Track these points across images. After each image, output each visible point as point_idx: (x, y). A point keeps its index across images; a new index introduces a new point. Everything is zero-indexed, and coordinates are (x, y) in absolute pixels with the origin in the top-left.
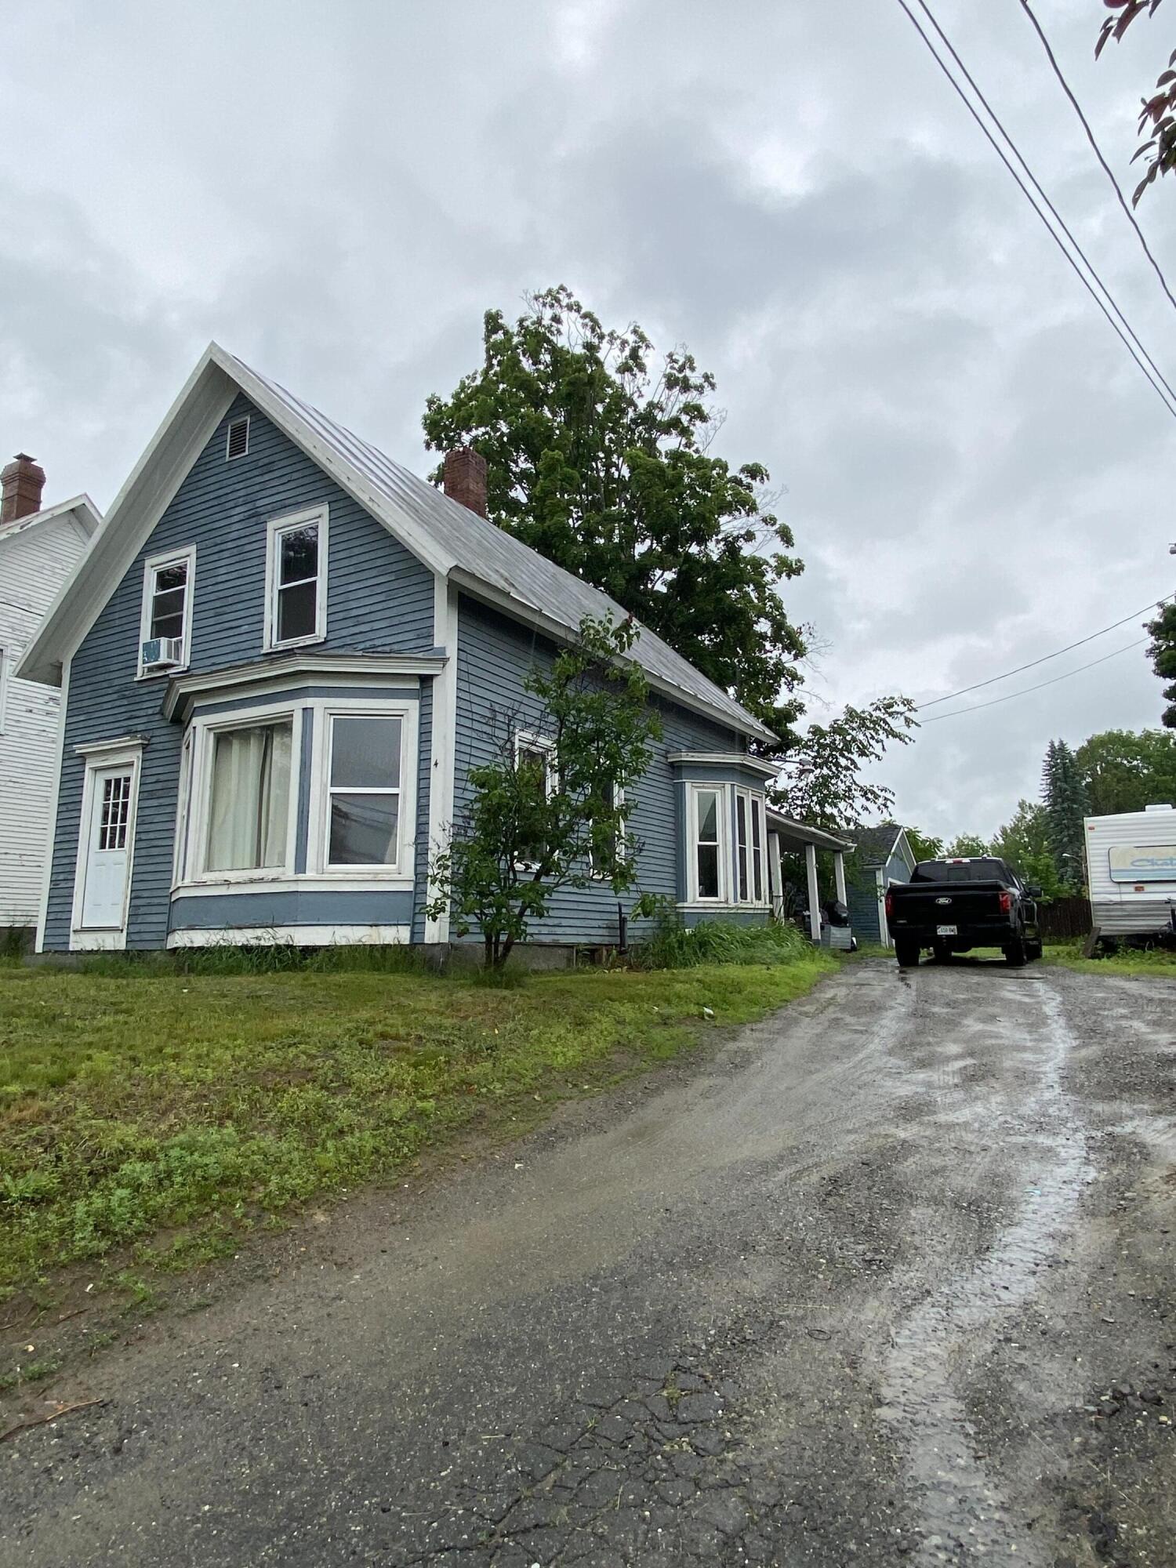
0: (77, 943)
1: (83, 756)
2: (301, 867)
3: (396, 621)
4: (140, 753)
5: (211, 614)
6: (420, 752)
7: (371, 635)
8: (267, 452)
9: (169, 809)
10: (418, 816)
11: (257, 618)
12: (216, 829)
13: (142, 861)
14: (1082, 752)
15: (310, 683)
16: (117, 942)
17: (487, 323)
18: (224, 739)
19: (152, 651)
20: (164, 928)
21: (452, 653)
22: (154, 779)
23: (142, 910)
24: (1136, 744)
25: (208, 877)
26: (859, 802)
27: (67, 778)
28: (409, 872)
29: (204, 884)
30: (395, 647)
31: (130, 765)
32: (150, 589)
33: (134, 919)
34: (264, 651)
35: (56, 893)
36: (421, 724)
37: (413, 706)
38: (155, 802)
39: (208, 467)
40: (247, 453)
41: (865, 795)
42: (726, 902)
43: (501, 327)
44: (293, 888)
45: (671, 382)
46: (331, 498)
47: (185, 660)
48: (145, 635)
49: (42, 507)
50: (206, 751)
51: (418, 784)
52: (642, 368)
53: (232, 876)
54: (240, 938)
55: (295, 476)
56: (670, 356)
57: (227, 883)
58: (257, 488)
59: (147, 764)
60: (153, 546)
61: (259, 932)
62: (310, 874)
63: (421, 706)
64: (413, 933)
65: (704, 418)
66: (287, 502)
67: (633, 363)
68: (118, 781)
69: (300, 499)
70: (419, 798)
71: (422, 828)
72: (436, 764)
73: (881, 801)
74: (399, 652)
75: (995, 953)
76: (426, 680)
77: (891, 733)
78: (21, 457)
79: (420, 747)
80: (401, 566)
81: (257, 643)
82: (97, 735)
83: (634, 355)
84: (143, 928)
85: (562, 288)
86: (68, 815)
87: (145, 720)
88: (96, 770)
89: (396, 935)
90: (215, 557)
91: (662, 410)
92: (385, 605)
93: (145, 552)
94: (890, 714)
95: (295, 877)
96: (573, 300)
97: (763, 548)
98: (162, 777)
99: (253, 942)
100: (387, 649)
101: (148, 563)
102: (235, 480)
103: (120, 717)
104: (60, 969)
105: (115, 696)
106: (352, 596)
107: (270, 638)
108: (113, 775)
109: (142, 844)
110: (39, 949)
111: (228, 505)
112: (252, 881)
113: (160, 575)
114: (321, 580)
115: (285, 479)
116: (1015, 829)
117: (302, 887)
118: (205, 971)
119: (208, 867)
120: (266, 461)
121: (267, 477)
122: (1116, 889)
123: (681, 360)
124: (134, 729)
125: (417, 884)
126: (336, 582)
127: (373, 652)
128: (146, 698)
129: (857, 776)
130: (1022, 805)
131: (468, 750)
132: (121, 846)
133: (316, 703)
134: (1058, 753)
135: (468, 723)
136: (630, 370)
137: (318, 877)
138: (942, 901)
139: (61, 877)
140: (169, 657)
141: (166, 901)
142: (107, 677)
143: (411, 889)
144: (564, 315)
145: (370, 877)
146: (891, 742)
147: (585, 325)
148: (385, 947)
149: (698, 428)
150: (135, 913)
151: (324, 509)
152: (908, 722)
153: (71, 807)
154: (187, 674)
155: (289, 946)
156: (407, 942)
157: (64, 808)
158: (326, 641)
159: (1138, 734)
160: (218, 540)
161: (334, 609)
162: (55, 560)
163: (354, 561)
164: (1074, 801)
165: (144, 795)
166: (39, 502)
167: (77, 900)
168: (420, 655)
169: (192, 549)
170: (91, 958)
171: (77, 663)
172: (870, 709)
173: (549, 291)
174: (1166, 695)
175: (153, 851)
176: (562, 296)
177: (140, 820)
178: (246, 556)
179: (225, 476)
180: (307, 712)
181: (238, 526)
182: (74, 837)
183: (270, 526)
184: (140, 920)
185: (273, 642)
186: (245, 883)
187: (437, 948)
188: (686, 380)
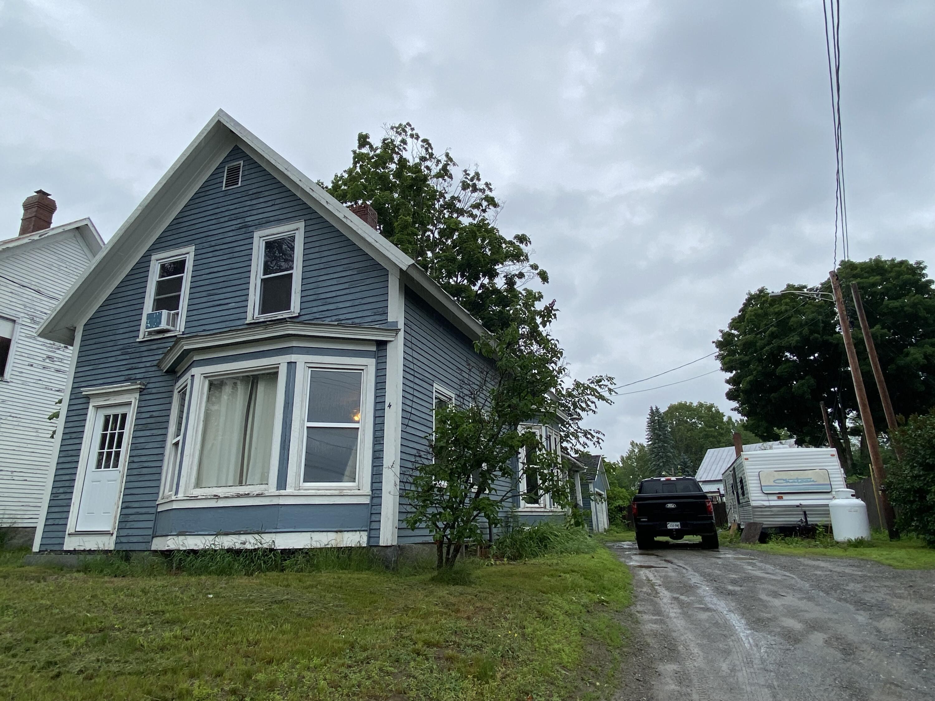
0: (70, 544)
1: (88, 397)
2: (282, 483)
3: (357, 302)
4: (137, 395)
5: (204, 294)
6: (376, 397)
8: (256, 185)
9: (159, 438)
10: (374, 445)
11: (243, 298)
12: (205, 452)
13: (133, 478)
15: (295, 344)
16: (109, 543)
17: (359, 140)
18: (217, 384)
19: (154, 319)
20: (150, 532)
21: (401, 325)
22: (148, 415)
23: (132, 518)
24: (694, 410)
25: (198, 492)
26: (583, 439)
27: (71, 413)
28: (367, 489)
29: (195, 498)
31: (129, 404)
32: (154, 276)
33: (123, 525)
34: (247, 322)
35: (55, 503)
36: (377, 376)
37: (371, 363)
38: (148, 433)
39: (208, 193)
40: (240, 185)
41: (585, 435)
42: (545, 507)
43: (369, 143)
44: (275, 501)
45: (465, 186)
46: (308, 217)
47: (181, 326)
48: (148, 306)
49: (52, 226)
50: (202, 393)
51: (375, 420)
52: (451, 177)
53: (220, 492)
54: (227, 542)
55: (278, 201)
57: (217, 497)
58: (247, 208)
59: (143, 404)
60: (157, 246)
61: (243, 538)
62: (289, 490)
63: (377, 363)
64: (369, 537)
65: (495, 205)
66: (272, 219)
67: (444, 173)
68: (116, 417)
69: (283, 217)
70: (375, 431)
71: (377, 455)
72: (390, 406)
73: (595, 439)
74: (361, 324)
76: (382, 345)
77: (601, 397)
78: (40, 192)
79: (376, 393)
80: (362, 265)
81: (242, 315)
82: (100, 382)
83: (445, 168)
84: (130, 532)
85: (409, 124)
86: (71, 442)
87: (144, 370)
88: (98, 408)
89: (357, 539)
90: (210, 255)
91: (460, 201)
92: (347, 291)
93: (153, 250)
94: (600, 386)
95: (277, 493)
96: (414, 132)
98: (154, 414)
99: (238, 546)
100: (350, 322)
101: (154, 257)
102: (229, 203)
103: (122, 368)
104: (61, 568)
105: (119, 353)
106: (321, 284)
107: (254, 312)
108: (112, 412)
109: (135, 465)
110: (36, 548)
111: (222, 220)
112: (239, 496)
113: (163, 267)
114: (297, 273)
115: (270, 204)
116: (629, 458)
117: (282, 501)
119: (198, 485)
120: (255, 191)
121: (254, 202)
122: (766, 498)
123: (472, 174)
124: (133, 377)
125: (372, 498)
126: (308, 275)
127: (344, 323)
128: (146, 354)
131: (411, 397)
132: (116, 465)
133: (300, 359)
134: (654, 413)
135: (411, 378)
136: (442, 177)
137: (296, 492)
138: (670, 506)
139: (61, 490)
140: (168, 324)
141: (153, 510)
142: (112, 338)
143: (368, 502)
144: (409, 140)
145: (336, 492)
146: (600, 403)
147: (422, 146)
148: (350, 549)
149: (491, 211)
150: (124, 521)
151: (301, 225)
152: (610, 390)
153: (74, 435)
154: (188, 336)
155: (271, 550)
156: (365, 545)
157: (68, 436)
158: (299, 315)
160: (213, 243)
161: (305, 293)
162: (62, 261)
163: (323, 260)
164: (665, 442)
165: (138, 428)
166: (50, 223)
167: (74, 509)
168: (377, 326)
169: (192, 249)
170: (89, 557)
171: (88, 327)
172: (588, 383)
173: (400, 125)
174: (728, 382)
175: (144, 471)
176: (408, 129)
177: (134, 447)
178: (236, 255)
179: (221, 200)
180: (291, 365)
181: (231, 234)
182: (75, 459)
183: (257, 235)
184: (129, 525)
185: (256, 315)
186: (233, 497)
187: (389, 549)
188: (474, 185)
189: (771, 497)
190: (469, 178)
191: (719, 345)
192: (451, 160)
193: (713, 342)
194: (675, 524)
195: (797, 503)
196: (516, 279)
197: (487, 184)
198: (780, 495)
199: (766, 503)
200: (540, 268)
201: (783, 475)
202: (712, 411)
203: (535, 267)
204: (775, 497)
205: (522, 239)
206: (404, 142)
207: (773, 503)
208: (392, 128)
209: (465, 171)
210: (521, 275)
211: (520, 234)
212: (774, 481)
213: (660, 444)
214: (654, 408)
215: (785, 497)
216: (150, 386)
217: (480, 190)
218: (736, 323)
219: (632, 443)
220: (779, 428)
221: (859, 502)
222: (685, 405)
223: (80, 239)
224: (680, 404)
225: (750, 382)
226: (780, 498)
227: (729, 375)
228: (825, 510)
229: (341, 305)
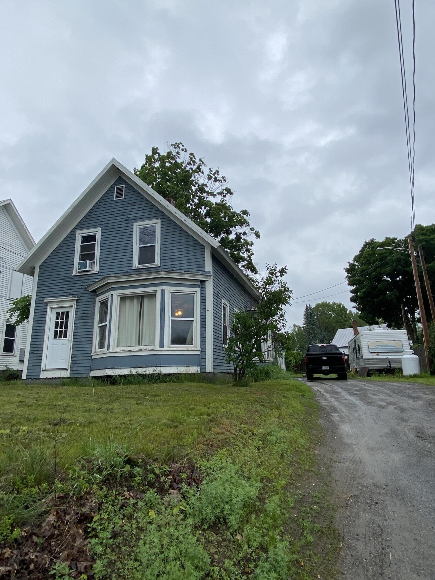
0: (43, 375)
1: (46, 303)
2: (162, 345)
3: (190, 261)
4: (75, 303)
5: (108, 253)
6: (201, 306)
7: (179, 265)
8: (133, 199)
9: (90, 324)
10: (201, 328)
11: (130, 256)
13: (77, 343)
14: (315, 308)
15: (164, 281)
16: (67, 374)
17: (152, 151)
18: (123, 299)
19: (82, 265)
20: (88, 369)
21: (212, 273)
22: (82, 312)
23: (77, 362)
24: (331, 307)
25: (118, 349)
27: (37, 311)
28: (199, 348)
30: (190, 270)
31: (72, 307)
32: (78, 243)
33: (73, 365)
34: (133, 268)
35: (32, 355)
36: (201, 297)
37: (198, 290)
38: (83, 321)
39: (106, 200)
40: (124, 198)
43: (158, 153)
44: (159, 353)
45: (210, 178)
46: (162, 217)
47: (96, 268)
48: (77, 258)
50: (117, 302)
51: (201, 317)
53: (132, 349)
55: (145, 208)
57: (130, 351)
58: (128, 211)
59: (78, 307)
60: (80, 226)
61: (144, 369)
62: (165, 348)
63: (201, 291)
64: (201, 369)
65: (231, 193)
66: (142, 217)
67: (199, 170)
68: (63, 313)
69: (148, 216)
70: (201, 322)
71: (203, 332)
72: (208, 311)
74: (191, 272)
76: (203, 282)
79: (201, 304)
80: (191, 243)
81: (130, 265)
82: (53, 295)
83: (199, 167)
84: (78, 368)
85: (181, 143)
86: (39, 325)
87: (78, 290)
89: (194, 370)
90: (111, 233)
93: (77, 228)
95: (160, 349)
96: (184, 148)
98: (85, 312)
99: (143, 373)
101: (78, 232)
102: (118, 206)
103: (65, 289)
105: (62, 281)
106: (171, 251)
107: (135, 263)
108: (60, 310)
109: (77, 337)
110: (25, 377)
111: (115, 215)
112: (141, 351)
113: (83, 237)
114: (158, 245)
115: (141, 209)
117: (163, 353)
119: (118, 346)
120: (132, 201)
121: (132, 207)
122: (370, 355)
124: (72, 293)
125: (201, 352)
126: (164, 246)
127: (187, 272)
128: (78, 282)
132: (65, 336)
133: (166, 288)
137: (168, 349)
138: (324, 358)
139: (36, 349)
140: (90, 268)
141: (89, 358)
142: (57, 273)
143: (199, 353)
144: (181, 152)
145: (186, 349)
148: (193, 374)
150: (73, 363)
151: (159, 221)
153: (40, 322)
155: (160, 374)
156: (199, 372)
158: (160, 266)
159: (331, 303)
160: (111, 227)
161: (163, 255)
163: (171, 239)
165: (76, 319)
167: (44, 358)
168: (200, 273)
169: (99, 229)
171: (41, 267)
173: (176, 143)
174: (351, 292)
175: (83, 339)
176: (180, 146)
177: (76, 328)
178: (124, 234)
179: (114, 205)
180: (163, 291)
181: (120, 223)
182: (42, 334)
183: (135, 224)
184: (76, 365)
185: (137, 265)
186: (138, 351)
187: (210, 374)
188: (216, 178)
189: (373, 355)
190: (213, 173)
191: (348, 271)
192: (203, 163)
193: (344, 269)
194: (326, 367)
195: (386, 357)
196: (242, 236)
197: (223, 177)
198: (378, 353)
199: (371, 357)
200: (255, 230)
201: (380, 343)
202: (341, 307)
203: (252, 229)
204: (375, 354)
205: (245, 212)
206: (178, 153)
207: (374, 357)
208: (172, 145)
209: (210, 169)
210: (244, 234)
211: (244, 210)
212: (375, 347)
213: (311, 326)
214: (308, 306)
215: (380, 354)
216: (81, 298)
217: (219, 181)
218: (357, 258)
219: (294, 326)
220: (378, 318)
221: (416, 356)
222: (326, 304)
223: (5, 211)
224: (323, 303)
225: (364, 293)
226: (378, 355)
227: (352, 288)
228: (399, 361)
229: (181, 262)
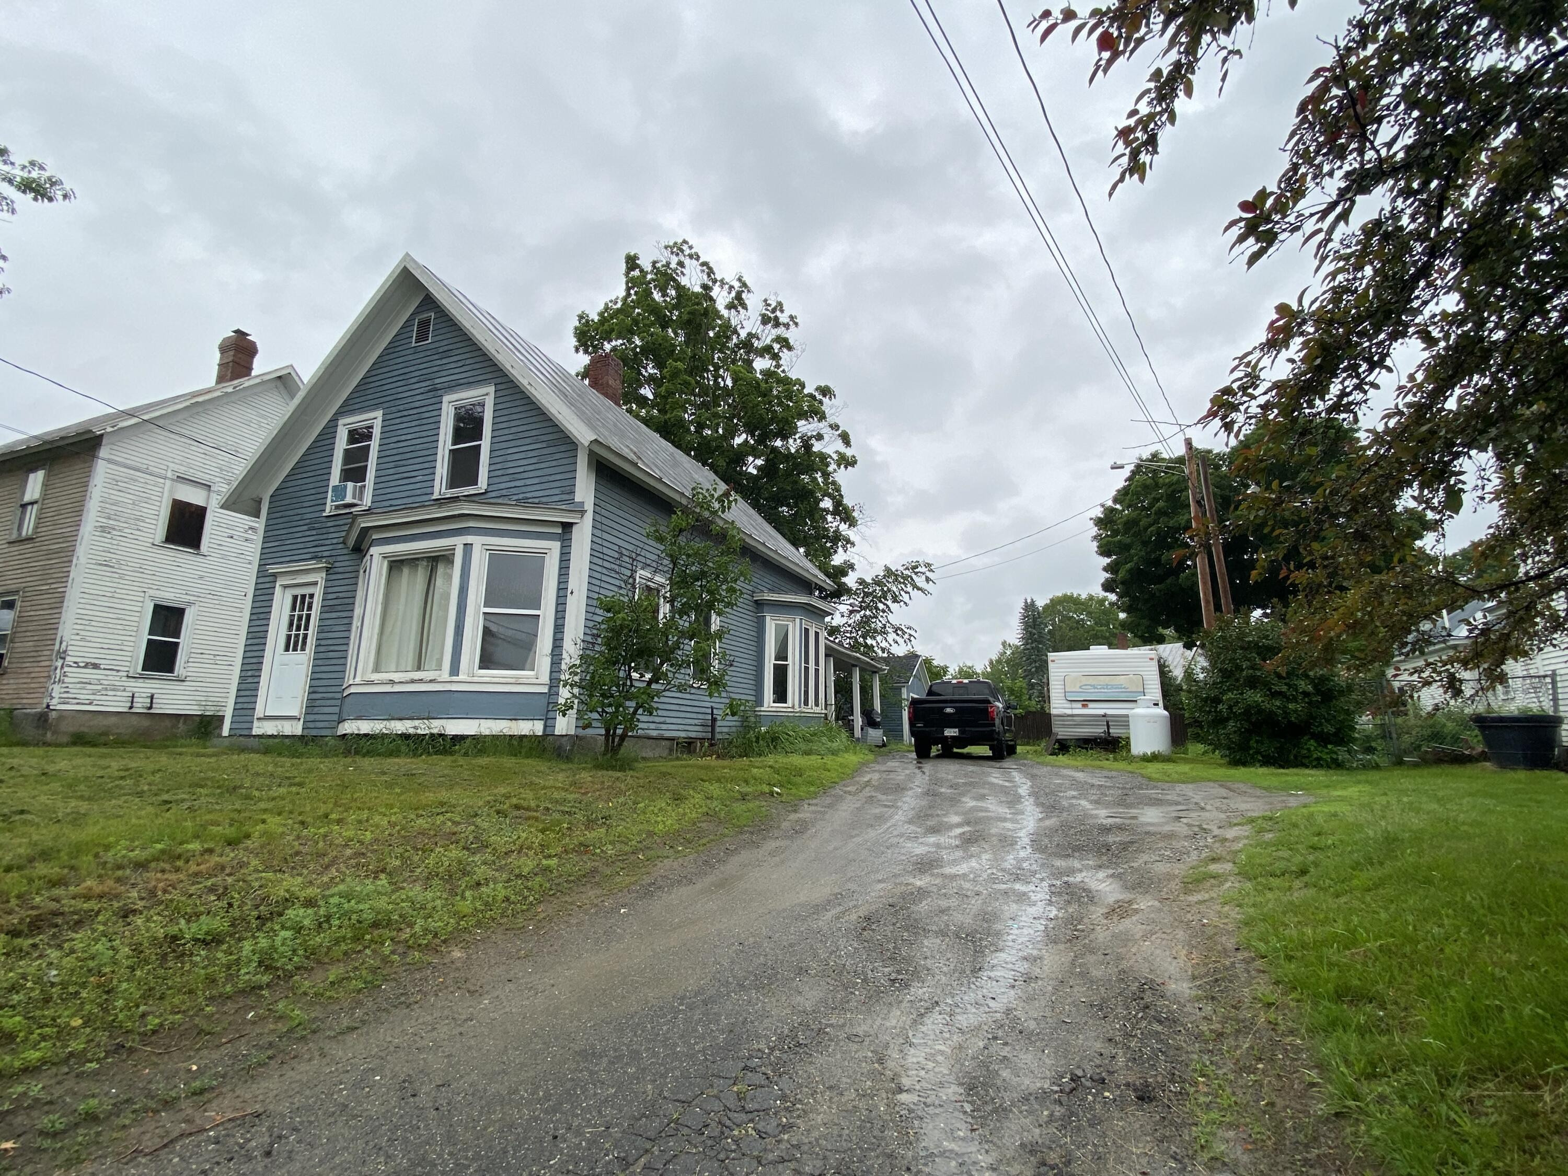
0: (257, 729)
1: (275, 575)
2: (455, 670)
3: (545, 479)
4: (324, 575)
5: (392, 465)
6: (559, 583)
7: (524, 489)
8: (445, 342)
9: (346, 621)
10: (555, 633)
11: (431, 471)
12: (385, 638)
13: (320, 662)
14: (1046, 607)
15: (471, 524)
16: (296, 729)
17: (627, 263)
18: (396, 565)
19: (340, 492)
20: (336, 717)
21: (589, 506)
22: (334, 596)
23: (318, 703)
24: (1082, 604)
25: (376, 677)
26: (891, 636)
27: (259, 592)
28: (545, 678)
29: (371, 683)
30: (544, 500)
31: (315, 583)
32: (341, 443)
33: (310, 710)
34: (434, 497)
35: (243, 686)
36: (561, 561)
37: (556, 546)
38: (334, 615)
39: (397, 349)
40: (430, 341)
41: (895, 632)
42: (793, 707)
43: (638, 266)
44: (448, 687)
45: (765, 320)
46: (499, 380)
47: (367, 501)
48: (335, 478)
49: (254, 373)
50: (381, 574)
51: (556, 608)
52: (745, 307)
53: (396, 677)
54: (400, 727)
55: (468, 362)
56: (765, 301)
57: (392, 682)
58: (435, 369)
59: (330, 584)
60: (345, 409)
61: (416, 723)
62: (461, 677)
63: (562, 547)
64: (545, 726)
65: (790, 348)
66: (460, 382)
67: (738, 303)
68: (303, 596)
69: (471, 380)
70: (556, 619)
71: (557, 643)
72: (573, 592)
73: (906, 636)
74: (546, 503)
75: (984, 750)
76: (567, 527)
77: (915, 587)
78: (238, 332)
79: (559, 579)
80: (550, 437)
81: (429, 490)
82: (288, 559)
83: (739, 297)
84: (316, 717)
85: (685, 242)
86: (258, 623)
87: (330, 547)
88: (285, 587)
89: (532, 727)
90: (398, 421)
91: (758, 339)
92: (537, 466)
93: (340, 413)
94: (916, 573)
95: (449, 679)
96: (693, 251)
97: (830, 446)
98: (341, 595)
99: (411, 731)
100: (536, 500)
101: (341, 422)
102: (419, 361)
103: (309, 545)
104: (243, 750)
105: (305, 528)
106: (509, 458)
107: (440, 487)
108: (299, 591)
109: (322, 649)
110: (225, 732)
111: (410, 381)
112: (413, 681)
113: (351, 433)
114: (485, 444)
115: (460, 364)
116: (999, 661)
117: (454, 687)
118: (368, 754)
119: (377, 669)
120: (446, 348)
121: (444, 361)
122: (1069, 705)
123: (774, 304)
124: (320, 554)
125: (551, 687)
126: (497, 446)
127: (523, 503)
128: (332, 530)
129: (891, 617)
130: (1004, 644)
131: (598, 583)
132: (303, 649)
133: (478, 540)
134: (1030, 607)
135: (600, 562)
136: (735, 307)
137: (469, 679)
138: (949, 710)
139: (250, 673)
140: (354, 498)
141: (339, 696)
142: (299, 511)
143: (546, 691)
144: (687, 261)
145: (512, 680)
146: (915, 593)
147: (703, 271)
148: (522, 737)
149: (785, 355)
150: (311, 706)
151: (491, 389)
152: (928, 580)
153: (262, 616)
154: (369, 512)
155: (441, 735)
156: (540, 733)
157: (254, 617)
158: (486, 492)
159: (1084, 596)
160: (401, 408)
161: (493, 467)
162: (263, 416)
163: (513, 430)
164: (1040, 642)
165: (325, 609)
166: (250, 369)
167: (262, 692)
168: (563, 507)
169: (379, 414)
170: (271, 741)
171: (274, 499)
172: (902, 569)
173: (676, 243)
175: (331, 655)
176: (685, 247)
177: (321, 629)
178: (424, 421)
179: (411, 357)
180: (468, 547)
181: (419, 397)
182: (263, 641)
183: (446, 399)
184: (316, 710)
185: (443, 490)
186: (407, 682)
187: (565, 739)
188: (776, 318)
189: (1075, 705)
190: (770, 309)
192: (744, 285)
193: (1091, 519)
194: (953, 730)
195: (1102, 712)
196: (813, 441)
197: (792, 318)
198: (1085, 703)
199: (1069, 712)
200: (842, 429)
204: (1079, 705)
205: (826, 391)
206: (681, 264)
207: (1076, 712)
208: (666, 247)
211: (824, 385)
212: (1080, 687)
214: (1029, 602)
215: (1091, 705)
216: (337, 564)
217: (784, 325)
222: (1072, 596)
223: (282, 388)
224: (1065, 596)
226: (1085, 706)
227: (1107, 561)
229: (528, 482)
